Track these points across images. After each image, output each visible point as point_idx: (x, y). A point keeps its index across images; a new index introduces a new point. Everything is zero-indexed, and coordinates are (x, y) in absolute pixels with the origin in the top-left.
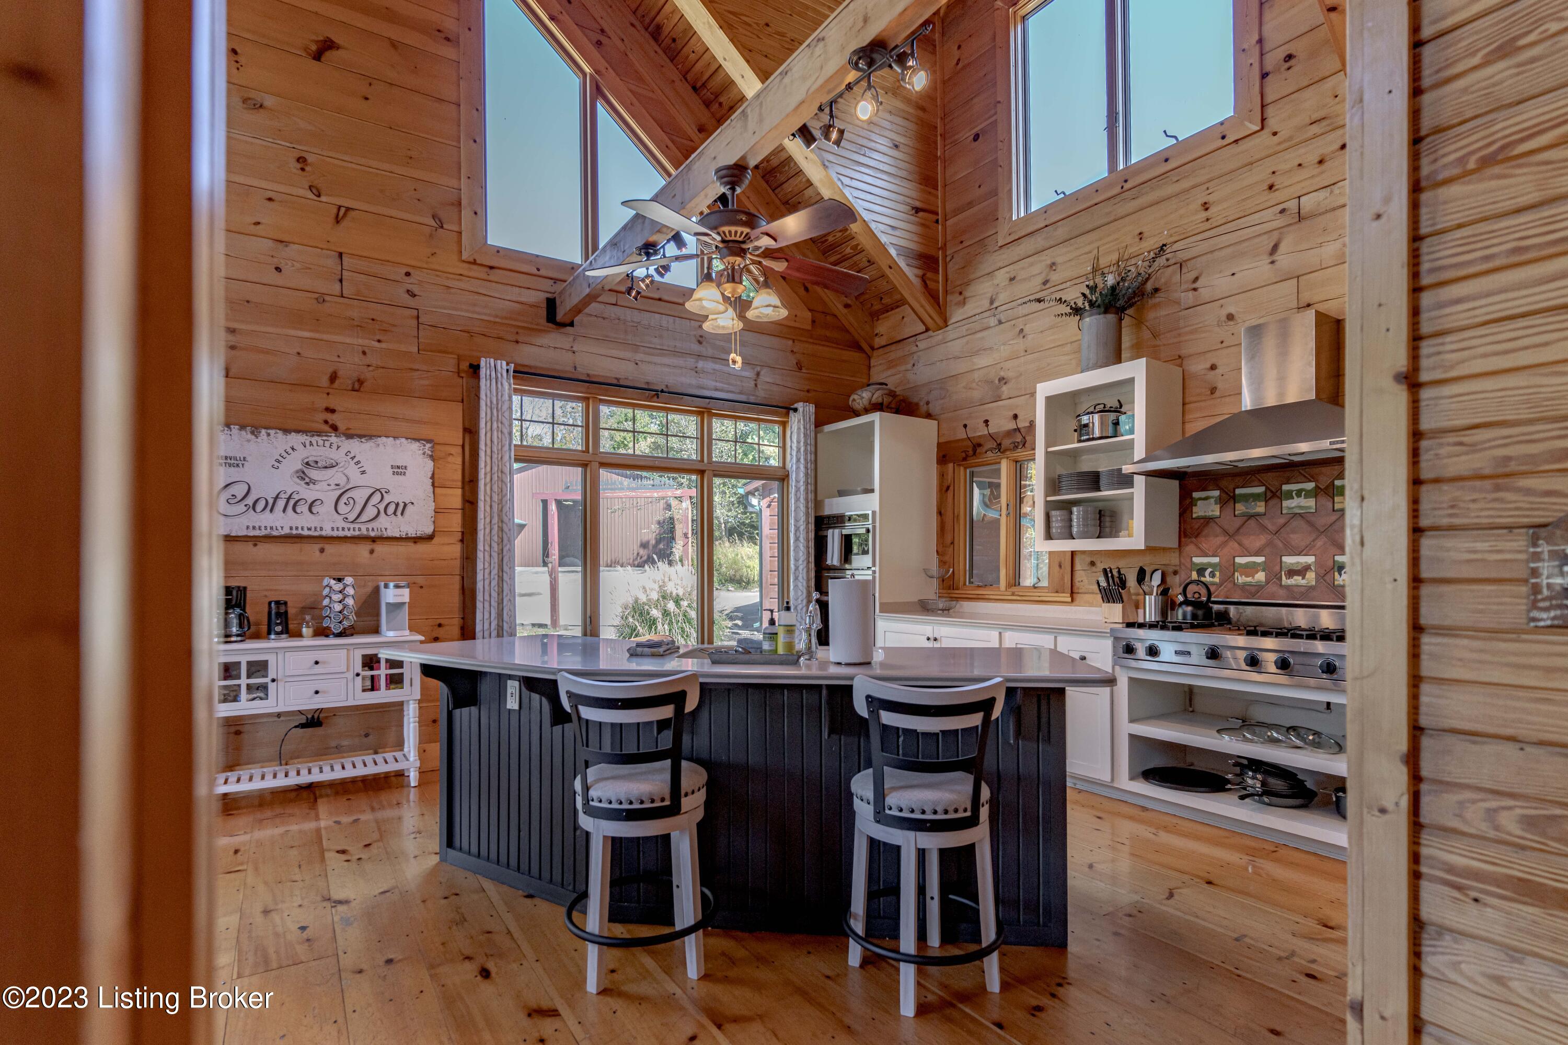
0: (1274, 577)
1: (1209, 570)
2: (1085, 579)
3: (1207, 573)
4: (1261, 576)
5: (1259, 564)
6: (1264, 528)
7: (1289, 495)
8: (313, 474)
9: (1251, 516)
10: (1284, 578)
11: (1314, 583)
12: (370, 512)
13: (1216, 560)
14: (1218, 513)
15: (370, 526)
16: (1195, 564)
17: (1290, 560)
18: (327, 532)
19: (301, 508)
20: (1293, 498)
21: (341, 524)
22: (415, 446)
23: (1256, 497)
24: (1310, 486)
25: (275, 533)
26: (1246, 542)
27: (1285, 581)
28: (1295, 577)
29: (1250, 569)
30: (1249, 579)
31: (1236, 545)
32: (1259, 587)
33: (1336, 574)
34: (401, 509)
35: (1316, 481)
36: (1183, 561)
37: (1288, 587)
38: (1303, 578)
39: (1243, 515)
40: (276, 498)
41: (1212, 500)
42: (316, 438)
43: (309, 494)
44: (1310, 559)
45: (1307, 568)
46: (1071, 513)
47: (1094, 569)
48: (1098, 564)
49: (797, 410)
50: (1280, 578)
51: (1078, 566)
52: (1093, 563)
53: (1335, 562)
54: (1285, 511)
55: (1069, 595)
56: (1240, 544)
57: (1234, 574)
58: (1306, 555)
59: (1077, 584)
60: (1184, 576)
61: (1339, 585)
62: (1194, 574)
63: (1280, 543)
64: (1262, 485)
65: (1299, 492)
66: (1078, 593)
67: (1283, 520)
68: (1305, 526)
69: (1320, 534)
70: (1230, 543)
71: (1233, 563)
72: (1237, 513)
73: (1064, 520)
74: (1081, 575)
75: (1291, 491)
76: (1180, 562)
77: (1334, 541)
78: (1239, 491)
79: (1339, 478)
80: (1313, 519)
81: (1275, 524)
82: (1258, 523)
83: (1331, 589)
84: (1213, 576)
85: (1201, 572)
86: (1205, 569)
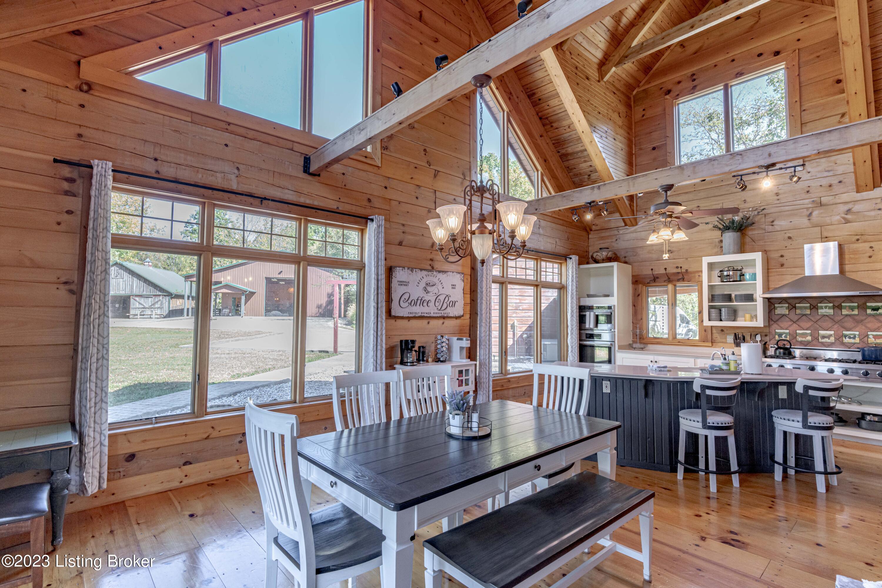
0: (815, 339)
1: (784, 335)
2: (718, 337)
4: (809, 338)
5: (808, 334)
6: (810, 320)
7: (822, 308)
8: (429, 289)
9: (804, 315)
10: (820, 339)
11: (833, 341)
12: (445, 305)
13: (788, 331)
14: (788, 313)
15: (445, 312)
16: (777, 333)
17: (822, 333)
18: (432, 315)
19: (425, 304)
21: (437, 311)
22: (459, 275)
23: (806, 308)
24: (831, 305)
25: (417, 315)
26: (802, 324)
27: (820, 341)
28: (825, 339)
29: (804, 335)
30: (804, 339)
31: (797, 326)
32: (808, 342)
33: (844, 338)
34: (454, 304)
35: (834, 304)
37: (823, 343)
38: (829, 340)
39: (799, 315)
40: (417, 300)
41: (785, 308)
42: (430, 273)
43: (427, 298)
44: (832, 333)
45: (831, 336)
46: (720, 310)
47: (723, 333)
48: (725, 330)
49: (571, 258)
50: (818, 339)
51: (714, 331)
52: (722, 330)
53: (844, 334)
54: (819, 314)
55: (711, 343)
56: (799, 326)
57: (796, 337)
58: (830, 331)
59: (714, 339)
60: (772, 337)
61: (845, 343)
62: (777, 336)
63: (817, 326)
64: (808, 303)
65: (826, 307)
66: (715, 342)
67: (818, 317)
68: (829, 320)
69: (836, 323)
70: (795, 325)
71: (795, 333)
72: (797, 313)
73: (716, 313)
74: (716, 335)
75: (822, 306)
76: (770, 331)
77: (843, 326)
78: (797, 305)
79: (844, 302)
80: (833, 317)
81: (815, 318)
82: (807, 318)
83: (843, 344)
84: (786, 337)
85: (780, 336)
86: (782, 335)
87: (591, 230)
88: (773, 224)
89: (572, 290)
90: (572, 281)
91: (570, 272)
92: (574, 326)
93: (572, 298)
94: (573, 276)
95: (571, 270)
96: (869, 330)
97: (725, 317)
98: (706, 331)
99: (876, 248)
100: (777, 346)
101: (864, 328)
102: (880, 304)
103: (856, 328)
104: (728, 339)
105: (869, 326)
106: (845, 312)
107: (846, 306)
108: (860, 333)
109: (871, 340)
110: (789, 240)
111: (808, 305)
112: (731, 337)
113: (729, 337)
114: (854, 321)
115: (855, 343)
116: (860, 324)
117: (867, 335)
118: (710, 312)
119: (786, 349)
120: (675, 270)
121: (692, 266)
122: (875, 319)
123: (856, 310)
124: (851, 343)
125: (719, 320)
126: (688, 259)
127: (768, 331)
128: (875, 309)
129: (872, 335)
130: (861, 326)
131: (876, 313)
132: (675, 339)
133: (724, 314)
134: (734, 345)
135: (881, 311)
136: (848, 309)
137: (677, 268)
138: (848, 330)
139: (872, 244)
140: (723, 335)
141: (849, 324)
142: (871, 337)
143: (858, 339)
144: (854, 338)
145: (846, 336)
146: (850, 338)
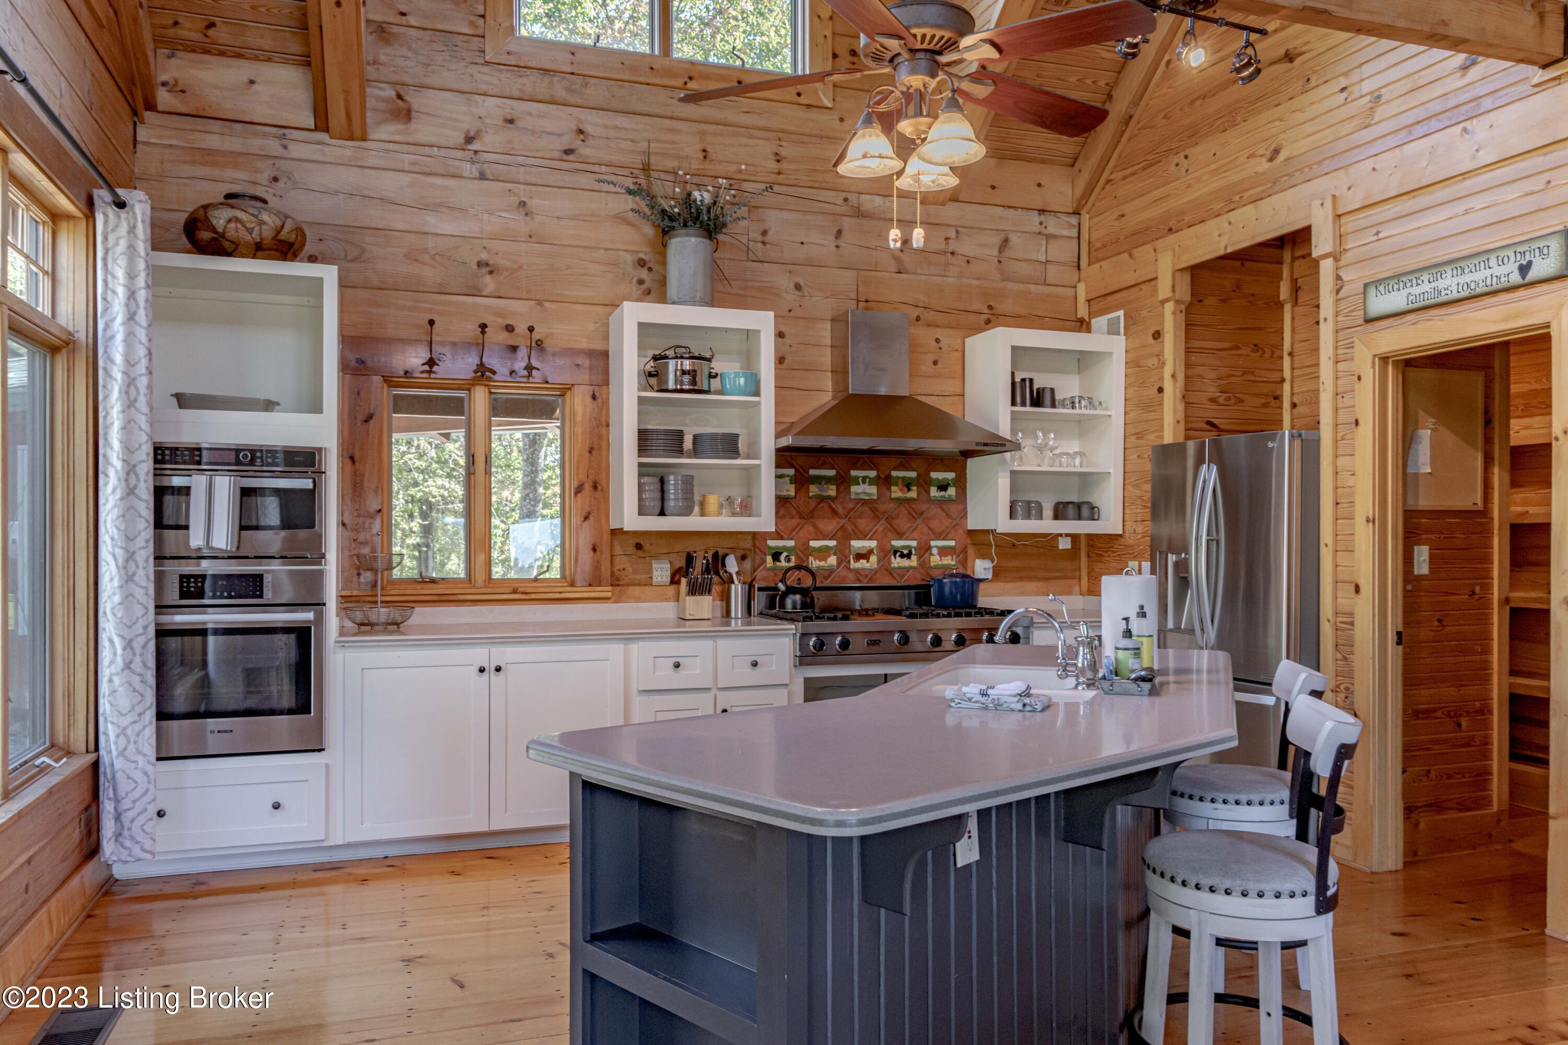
0: (843, 560)
1: (785, 554)
2: (628, 566)
3: (782, 557)
4: (832, 560)
5: (831, 547)
6: (835, 512)
7: (856, 481)
9: (822, 499)
10: (852, 561)
11: (875, 566)
13: (791, 543)
14: (792, 493)
16: (770, 548)
17: (857, 544)
20: (859, 484)
23: (829, 480)
24: (873, 474)
26: (821, 524)
27: (854, 565)
28: (862, 561)
29: (823, 553)
30: (822, 563)
31: (811, 528)
32: (831, 571)
33: (893, 556)
35: (878, 470)
36: (757, 544)
37: (857, 571)
38: (868, 562)
39: (817, 496)
41: (787, 479)
44: (873, 544)
45: (871, 552)
46: (662, 481)
47: (640, 553)
48: (646, 546)
49: (121, 205)
50: (849, 562)
51: (618, 550)
52: (639, 546)
53: (892, 546)
54: (853, 497)
55: (610, 588)
56: (815, 527)
57: (808, 558)
58: (870, 539)
59: (617, 573)
60: (758, 561)
61: (895, 568)
62: (769, 559)
63: (849, 527)
64: (833, 468)
65: (864, 479)
66: (618, 585)
67: (851, 505)
68: (870, 512)
69: (880, 519)
70: (806, 527)
71: (807, 547)
72: (811, 494)
73: (653, 491)
74: (622, 562)
75: (858, 477)
76: (754, 545)
77: (891, 526)
78: (812, 472)
79: (895, 469)
80: (876, 505)
81: (844, 508)
82: (830, 507)
83: (890, 572)
84: (789, 560)
85: (776, 556)
86: (781, 553)
87: (151, 106)
88: (767, 239)
89: (130, 363)
90: (131, 317)
91: (120, 273)
92: (140, 542)
93: (130, 404)
94: (131, 295)
95: (122, 262)
96: (933, 536)
97: (672, 503)
98: (598, 550)
99: (945, 342)
100: (785, 584)
101: (925, 529)
102: (951, 475)
103: (913, 531)
104: (655, 573)
105: (933, 527)
106: (896, 492)
107: (898, 478)
108: (918, 544)
109: (935, 559)
110: (797, 293)
111: (832, 473)
112: (662, 566)
113: (659, 566)
114: (910, 513)
115: (911, 568)
116: (919, 521)
117: (929, 548)
118: (640, 486)
119: (804, 592)
120: (504, 337)
121: (555, 331)
122: (943, 510)
123: (914, 488)
124: (904, 568)
125: (658, 511)
126: (546, 304)
127: (748, 545)
128: (943, 487)
129: (936, 547)
130: (920, 527)
131: (944, 496)
132: (490, 579)
133: (674, 493)
134: (671, 590)
135: (952, 491)
136: (901, 486)
137: (510, 329)
138: (900, 535)
139: (939, 333)
140: (642, 560)
141: (902, 522)
142: (935, 551)
143: (914, 558)
144: (908, 556)
145: (895, 552)
146: (902, 556)
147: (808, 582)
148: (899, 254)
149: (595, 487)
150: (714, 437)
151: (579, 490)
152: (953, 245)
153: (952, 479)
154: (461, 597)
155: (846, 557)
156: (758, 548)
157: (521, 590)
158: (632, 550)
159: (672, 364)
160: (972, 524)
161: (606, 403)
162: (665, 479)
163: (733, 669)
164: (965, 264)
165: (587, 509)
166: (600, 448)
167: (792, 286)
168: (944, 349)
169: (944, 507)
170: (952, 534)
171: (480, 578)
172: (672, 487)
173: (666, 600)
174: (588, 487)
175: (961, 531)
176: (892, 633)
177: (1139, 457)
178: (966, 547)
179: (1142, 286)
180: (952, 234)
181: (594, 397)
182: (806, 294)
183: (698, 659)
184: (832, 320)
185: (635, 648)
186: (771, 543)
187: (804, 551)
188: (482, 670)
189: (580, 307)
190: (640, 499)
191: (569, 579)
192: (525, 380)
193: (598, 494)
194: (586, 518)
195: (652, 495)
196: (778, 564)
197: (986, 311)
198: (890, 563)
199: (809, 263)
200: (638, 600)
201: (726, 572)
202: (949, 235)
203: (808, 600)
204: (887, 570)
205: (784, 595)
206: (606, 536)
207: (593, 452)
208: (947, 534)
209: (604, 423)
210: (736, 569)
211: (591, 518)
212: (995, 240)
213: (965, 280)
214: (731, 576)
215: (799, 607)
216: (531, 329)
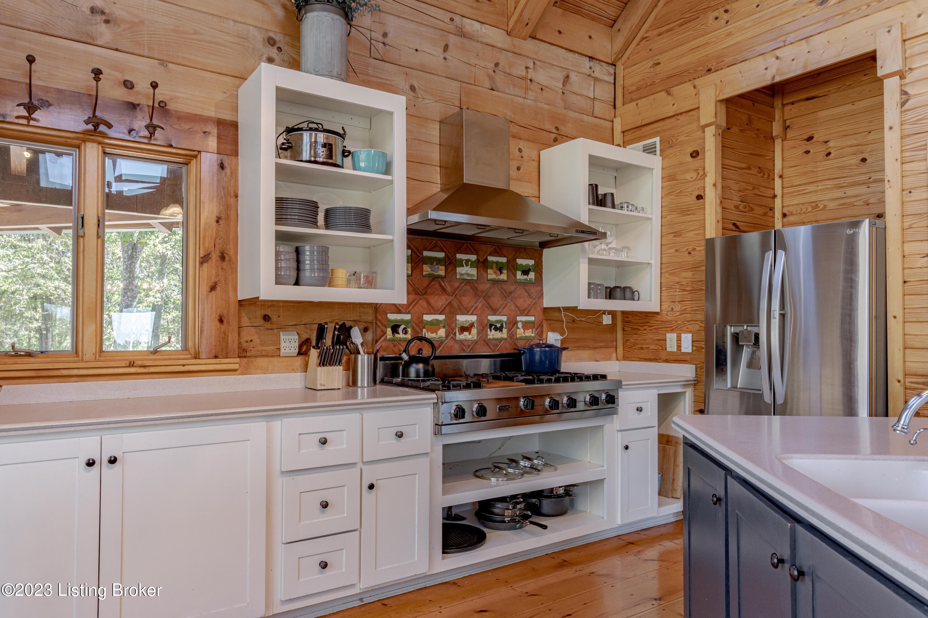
0: (450, 333)
1: (403, 327)
2: (255, 338)
3: (400, 330)
4: (442, 332)
5: (441, 321)
6: (444, 289)
7: (460, 263)
9: (434, 278)
11: (476, 338)
13: (408, 317)
16: (389, 321)
17: (462, 319)
20: (463, 266)
23: (439, 261)
24: (473, 258)
26: (433, 300)
27: (460, 337)
28: (465, 333)
29: (435, 325)
31: (424, 304)
32: (440, 342)
33: (489, 330)
35: (478, 254)
36: (379, 317)
37: (461, 342)
38: (470, 334)
39: (429, 275)
44: (473, 318)
45: (472, 325)
46: (298, 251)
47: (268, 325)
48: (274, 318)
50: (455, 334)
51: (245, 321)
52: (266, 318)
53: (488, 320)
54: (458, 277)
55: (238, 360)
56: (428, 303)
57: (422, 331)
58: (472, 314)
59: (244, 345)
60: (379, 333)
61: (490, 339)
62: (389, 331)
63: (455, 304)
64: (442, 250)
65: (467, 261)
66: (245, 357)
67: (457, 284)
68: (471, 291)
69: (479, 297)
70: (421, 301)
71: (421, 321)
72: (424, 273)
73: (289, 259)
74: (249, 334)
75: (461, 260)
76: (376, 318)
77: (488, 304)
78: (426, 253)
79: (490, 255)
80: (476, 285)
81: (452, 287)
82: (440, 285)
83: (487, 342)
84: (406, 333)
85: (395, 329)
86: (399, 326)
88: (387, 41)
96: (519, 312)
97: (307, 274)
98: (225, 322)
99: (525, 153)
100: (408, 354)
101: (513, 307)
102: (531, 262)
103: (504, 308)
104: (283, 344)
105: (518, 305)
106: (492, 275)
107: (493, 262)
108: (508, 319)
109: (520, 332)
110: (411, 93)
111: (441, 255)
112: (290, 337)
113: (287, 337)
114: (502, 292)
115: (502, 339)
116: (508, 300)
117: (516, 323)
118: (277, 253)
119: (425, 361)
120: (121, 94)
121: (181, 95)
122: (525, 290)
123: (505, 271)
124: (497, 339)
125: (293, 280)
126: (170, 65)
127: (370, 318)
128: (526, 272)
129: (520, 321)
130: (509, 304)
131: (526, 280)
132: (101, 351)
133: (310, 264)
134: (299, 361)
135: (532, 275)
136: (495, 269)
137: (128, 85)
138: (495, 312)
139: (522, 144)
140: (270, 332)
141: (496, 301)
142: (520, 325)
143: (505, 331)
144: (500, 329)
145: (491, 326)
146: (496, 329)
147: (427, 352)
148: (492, 73)
149: (222, 258)
150: (347, 211)
151: (205, 259)
152: (531, 74)
153: (532, 265)
154: (65, 372)
155: (453, 330)
156: (380, 321)
157: (140, 363)
158: (260, 321)
159: (306, 136)
160: (547, 303)
161: (234, 174)
162: (301, 250)
163: (379, 441)
164: (539, 91)
165: (214, 279)
166: (228, 218)
167: (408, 87)
168: (525, 158)
169: (527, 288)
170: (531, 312)
171: (89, 349)
172: (307, 258)
173: (294, 371)
174: (215, 256)
175: (538, 308)
176: (517, 399)
177: (676, 251)
178: (542, 322)
179: (678, 117)
180: (531, 65)
181: (222, 166)
182: (420, 96)
183: (345, 432)
184: (440, 122)
185: (277, 424)
186: (391, 316)
187: (420, 324)
188: (90, 464)
189: (208, 74)
190: (277, 269)
191: (192, 351)
192: (145, 141)
193: (225, 265)
194: (213, 288)
195: (289, 264)
196: (397, 335)
197: (554, 131)
198: (487, 335)
199: (422, 69)
200: (265, 371)
201: (352, 343)
202: (528, 65)
203: (430, 369)
204: (485, 341)
205: (407, 365)
206: (234, 307)
207: (221, 222)
208: (529, 311)
209: (233, 194)
210: (361, 341)
211: (218, 288)
212: (560, 76)
213: (539, 104)
214: (357, 346)
215: (422, 375)
216: (154, 86)
